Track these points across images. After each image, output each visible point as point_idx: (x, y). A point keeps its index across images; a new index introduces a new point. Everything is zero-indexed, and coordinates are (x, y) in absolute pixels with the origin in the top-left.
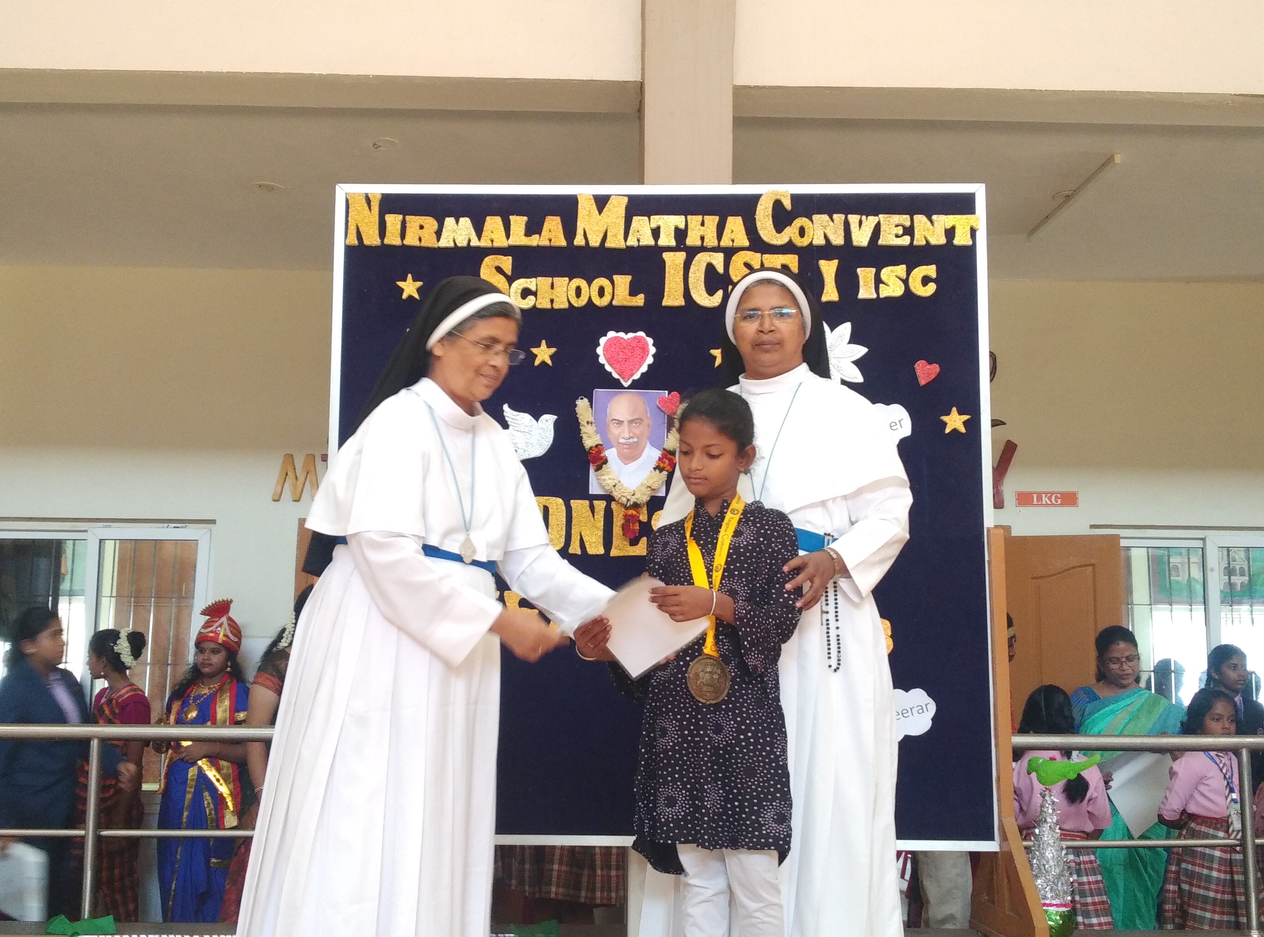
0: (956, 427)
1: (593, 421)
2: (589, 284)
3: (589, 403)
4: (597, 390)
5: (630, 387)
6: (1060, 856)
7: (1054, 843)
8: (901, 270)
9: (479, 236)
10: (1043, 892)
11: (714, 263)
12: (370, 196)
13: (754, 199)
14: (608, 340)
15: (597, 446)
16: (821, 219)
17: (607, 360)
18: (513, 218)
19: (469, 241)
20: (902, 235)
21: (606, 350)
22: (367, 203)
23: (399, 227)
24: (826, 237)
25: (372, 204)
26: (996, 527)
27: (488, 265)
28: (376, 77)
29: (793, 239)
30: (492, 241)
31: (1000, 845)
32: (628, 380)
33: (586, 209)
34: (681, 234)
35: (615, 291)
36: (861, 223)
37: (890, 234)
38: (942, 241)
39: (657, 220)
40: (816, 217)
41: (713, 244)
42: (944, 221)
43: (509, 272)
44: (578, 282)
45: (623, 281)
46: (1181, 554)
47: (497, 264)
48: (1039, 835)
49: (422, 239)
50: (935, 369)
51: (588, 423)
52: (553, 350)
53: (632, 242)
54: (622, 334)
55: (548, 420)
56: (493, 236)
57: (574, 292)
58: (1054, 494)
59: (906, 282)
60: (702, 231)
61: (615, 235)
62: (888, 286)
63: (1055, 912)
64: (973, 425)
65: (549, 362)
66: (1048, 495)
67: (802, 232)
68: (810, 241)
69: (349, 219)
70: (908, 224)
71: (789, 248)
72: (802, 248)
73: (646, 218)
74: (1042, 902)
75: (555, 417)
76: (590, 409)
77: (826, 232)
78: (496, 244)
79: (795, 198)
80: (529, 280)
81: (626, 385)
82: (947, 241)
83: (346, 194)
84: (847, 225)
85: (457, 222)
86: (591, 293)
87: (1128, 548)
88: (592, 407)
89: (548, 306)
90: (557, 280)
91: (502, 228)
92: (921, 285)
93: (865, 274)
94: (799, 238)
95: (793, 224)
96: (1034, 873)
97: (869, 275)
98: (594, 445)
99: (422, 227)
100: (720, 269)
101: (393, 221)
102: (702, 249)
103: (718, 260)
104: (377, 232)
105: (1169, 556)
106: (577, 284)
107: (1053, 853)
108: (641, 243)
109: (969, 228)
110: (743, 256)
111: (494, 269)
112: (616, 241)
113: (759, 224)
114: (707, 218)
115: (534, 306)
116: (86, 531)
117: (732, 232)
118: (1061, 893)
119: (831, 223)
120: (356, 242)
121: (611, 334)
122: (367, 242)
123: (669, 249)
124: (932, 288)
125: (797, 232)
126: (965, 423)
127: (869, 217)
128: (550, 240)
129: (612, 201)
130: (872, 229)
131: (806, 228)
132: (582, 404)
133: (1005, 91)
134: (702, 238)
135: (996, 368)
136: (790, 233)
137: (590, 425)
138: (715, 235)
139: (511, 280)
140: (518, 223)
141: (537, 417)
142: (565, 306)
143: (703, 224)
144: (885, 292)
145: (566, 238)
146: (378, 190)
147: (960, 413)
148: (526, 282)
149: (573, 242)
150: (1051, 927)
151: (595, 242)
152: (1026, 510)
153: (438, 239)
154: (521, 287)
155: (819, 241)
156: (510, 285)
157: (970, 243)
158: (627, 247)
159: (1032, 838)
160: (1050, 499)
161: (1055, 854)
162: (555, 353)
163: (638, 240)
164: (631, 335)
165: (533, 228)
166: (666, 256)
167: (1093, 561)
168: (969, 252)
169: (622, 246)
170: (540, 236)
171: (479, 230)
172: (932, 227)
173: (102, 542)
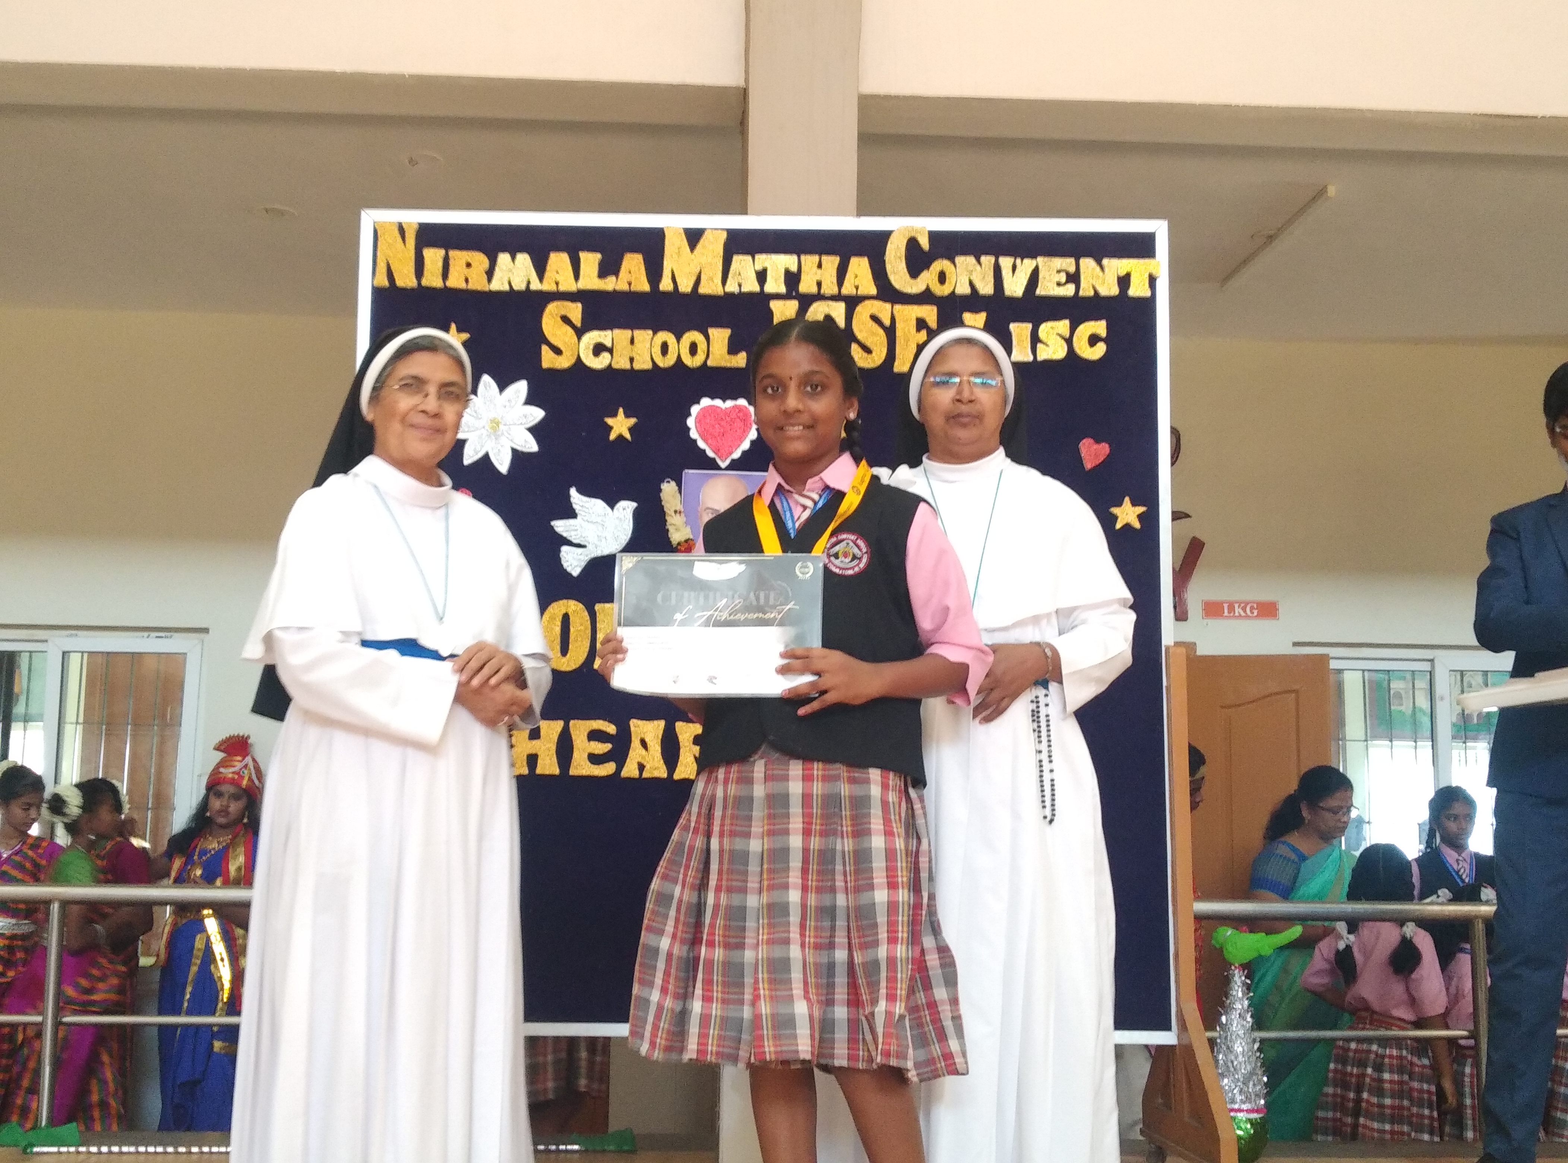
0: (1129, 521)
1: (682, 510)
2: (678, 338)
3: (677, 488)
4: (686, 471)
5: (728, 468)
6: (1251, 1050)
7: (1244, 1033)
8: (1063, 326)
9: (541, 276)
10: (1230, 1095)
11: (834, 315)
12: (404, 226)
13: (884, 236)
14: (701, 409)
15: (686, 541)
16: (965, 261)
17: (700, 435)
18: (583, 255)
19: (529, 283)
20: (1067, 282)
21: (698, 421)
22: (400, 234)
23: (440, 264)
24: (971, 284)
25: (407, 235)
26: (1177, 644)
27: (551, 314)
28: (412, 77)
29: (930, 287)
30: (557, 284)
31: (1178, 1037)
32: (726, 459)
33: (675, 245)
34: (792, 279)
35: (711, 349)
36: (1014, 268)
37: (1050, 281)
38: (1114, 291)
39: (764, 260)
40: (959, 259)
41: (831, 292)
42: (1116, 266)
43: (578, 324)
44: (665, 336)
45: (720, 336)
46: (1404, 678)
47: (563, 313)
48: (1226, 1024)
49: (470, 280)
50: (1104, 449)
51: (676, 512)
52: (633, 421)
53: (732, 287)
54: (718, 402)
55: (626, 508)
56: (559, 278)
57: (659, 348)
58: (1248, 604)
59: (1069, 341)
60: (818, 275)
61: (712, 279)
62: (1047, 345)
63: (1244, 1119)
64: (1150, 519)
65: (628, 436)
66: (1242, 605)
67: (942, 278)
68: (951, 289)
69: (379, 254)
70: (1072, 269)
71: (925, 297)
72: (942, 298)
73: (749, 258)
74: (1229, 1106)
75: (635, 505)
76: (679, 495)
77: (972, 278)
78: (562, 288)
79: (934, 236)
80: (602, 333)
81: (723, 465)
82: (1120, 292)
83: (374, 223)
84: (997, 271)
85: (513, 258)
86: (681, 351)
87: (1340, 671)
88: (680, 492)
89: (627, 366)
90: (637, 333)
91: (570, 268)
92: (1087, 344)
93: (1020, 330)
94: (938, 284)
95: (931, 268)
96: (1220, 1071)
97: (1025, 331)
98: (683, 540)
99: (469, 265)
100: (841, 322)
101: (433, 256)
102: (819, 297)
103: (838, 311)
104: (413, 270)
105: (1389, 681)
106: (664, 340)
107: (1243, 1047)
108: (743, 290)
109: (1147, 276)
110: (870, 307)
111: (559, 319)
112: (711, 287)
113: (888, 267)
114: (825, 258)
115: (610, 365)
116: (45, 641)
117: (856, 277)
118: (1253, 1097)
119: (978, 267)
120: (385, 283)
121: (706, 402)
122: (400, 283)
123: (778, 297)
124: (1100, 350)
125: (937, 278)
126: (1140, 517)
127: (1026, 261)
128: (630, 284)
129: (707, 236)
130: (1028, 276)
131: (947, 274)
132: (668, 489)
133: (1193, 106)
134: (819, 284)
135: (1180, 449)
136: (927, 279)
137: (678, 515)
138: (835, 280)
139: (580, 333)
140: (590, 261)
141: (612, 504)
142: (648, 366)
143: (820, 266)
144: (1044, 354)
145: (649, 281)
146: (414, 217)
147: (1134, 504)
148: (600, 336)
149: (658, 285)
150: (1239, 1138)
151: (685, 286)
152: (1214, 624)
153: (490, 279)
154: (594, 342)
155: (963, 289)
156: (579, 338)
157: (1148, 293)
158: (726, 294)
159: (1218, 1028)
160: (1244, 610)
161: (1245, 1048)
162: (636, 425)
163: (740, 286)
164: (729, 403)
165: (609, 268)
166: (774, 305)
167: (1295, 687)
168: (1147, 305)
169: (719, 294)
170: (617, 278)
171: (540, 271)
172: (1101, 274)
173: (65, 654)
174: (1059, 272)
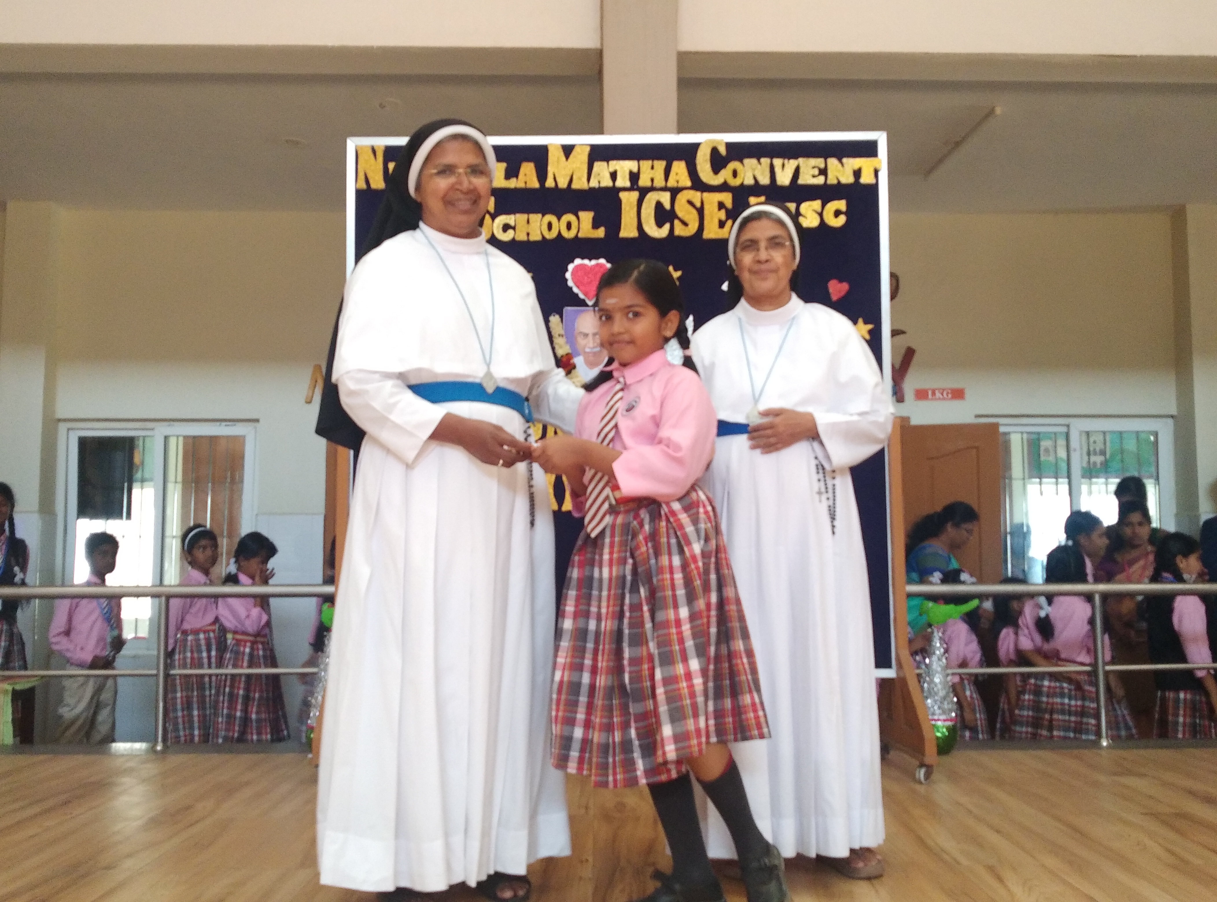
1: (564, 334)
2: (559, 219)
3: (560, 320)
4: (566, 308)
8: (817, 204)
10: (932, 710)
11: (662, 200)
12: (376, 148)
13: (695, 147)
14: (575, 266)
15: (567, 354)
16: (750, 162)
17: (574, 283)
20: (819, 174)
21: (573, 274)
22: (373, 154)
24: (755, 178)
25: (377, 154)
29: (727, 180)
31: (896, 672)
33: (555, 157)
34: (634, 177)
35: (581, 226)
36: (783, 165)
37: (808, 174)
38: (850, 180)
39: (615, 165)
40: (747, 161)
41: (661, 185)
42: (852, 163)
44: (550, 217)
45: (586, 217)
46: (1049, 438)
48: (929, 664)
50: (845, 288)
51: (559, 336)
53: (594, 184)
54: (586, 262)
57: (546, 226)
58: (946, 390)
59: (821, 215)
60: (652, 174)
61: (580, 179)
62: (806, 218)
63: (942, 726)
64: (876, 334)
66: (940, 391)
67: (735, 174)
68: (741, 182)
69: (359, 167)
71: (724, 187)
72: (735, 188)
73: (605, 164)
74: (930, 717)
76: (561, 324)
77: (755, 174)
79: (729, 146)
80: (508, 217)
81: (588, 303)
82: (854, 180)
83: (356, 146)
84: (772, 168)
86: (561, 228)
87: (1006, 433)
89: (525, 238)
90: (531, 216)
92: (833, 216)
94: (733, 179)
95: (728, 167)
96: (925, 695)
98: (564, 354)
100: (668, 206)
102: (652, 189)
103: (665, 198)
105: (1039, 439)
106: (549, 220)
108: (601, 185)
109: (873, 169)
110: (687, 194)
112: (581, 184)
113: (699, 168)
114: (656, 162)
115: (514, 239)
116: (153, 429)
117: (677, 174)
118: (947, 711)
119: (759, 166)
120: (364, 186)
121: (578, 261)
122: (374, 186)
123: (624, 189)
124: (842, 220)
125: (731, 174)
126: (870, 332)
127: (791, 161)
128: (526, 183)
129: (577, 150)
130: (793, 171)
131: (738, 170)
132: (554, 320)
134: (652, 180)
135: (899, 287)
136: (725, 175)
138: (663, 177)
139: (493, 217)
142: (539, 238)
143: (652, 168)
144: (804, 223)
145: (539, 181)
146: (381, 142)
147: (866, 323)
149: (545, 184)
150: (938, 738)
151: (563, 184)
152: (922, 404)
154: (503, 223)
155: (749, 181)
156: (493, 221)
157: (874, 181)
158: (590, 188)
159: (924, 667)
160: (942, 394)
161: (942, 679)
163: (599, 182)
164: (594, 262)
165: (512, 173)
166: (623, 195)
167: (977, 444)
168: (873, 189)
169: (586, 188)
170: (517, 179)
172: (842, 168)
173: (166, 438)
174: (814, 167)
